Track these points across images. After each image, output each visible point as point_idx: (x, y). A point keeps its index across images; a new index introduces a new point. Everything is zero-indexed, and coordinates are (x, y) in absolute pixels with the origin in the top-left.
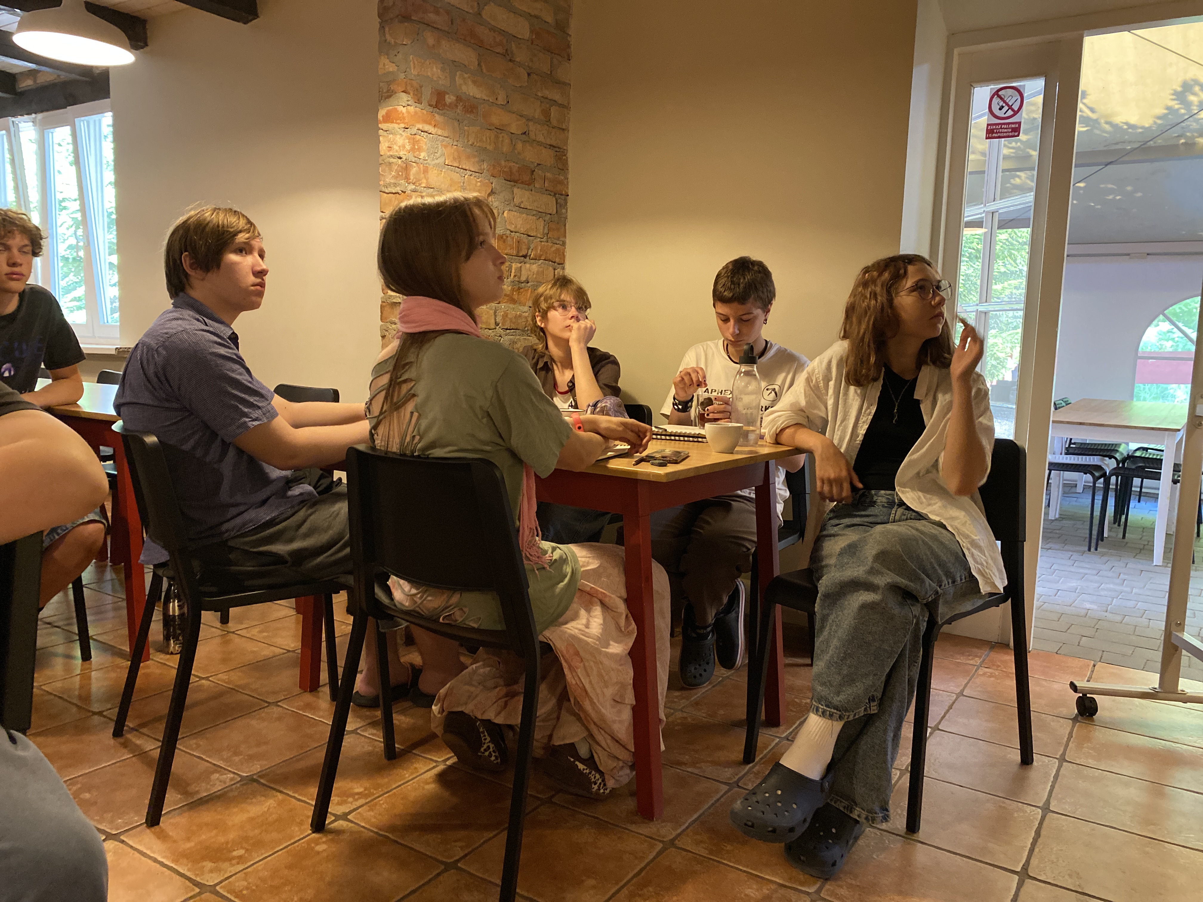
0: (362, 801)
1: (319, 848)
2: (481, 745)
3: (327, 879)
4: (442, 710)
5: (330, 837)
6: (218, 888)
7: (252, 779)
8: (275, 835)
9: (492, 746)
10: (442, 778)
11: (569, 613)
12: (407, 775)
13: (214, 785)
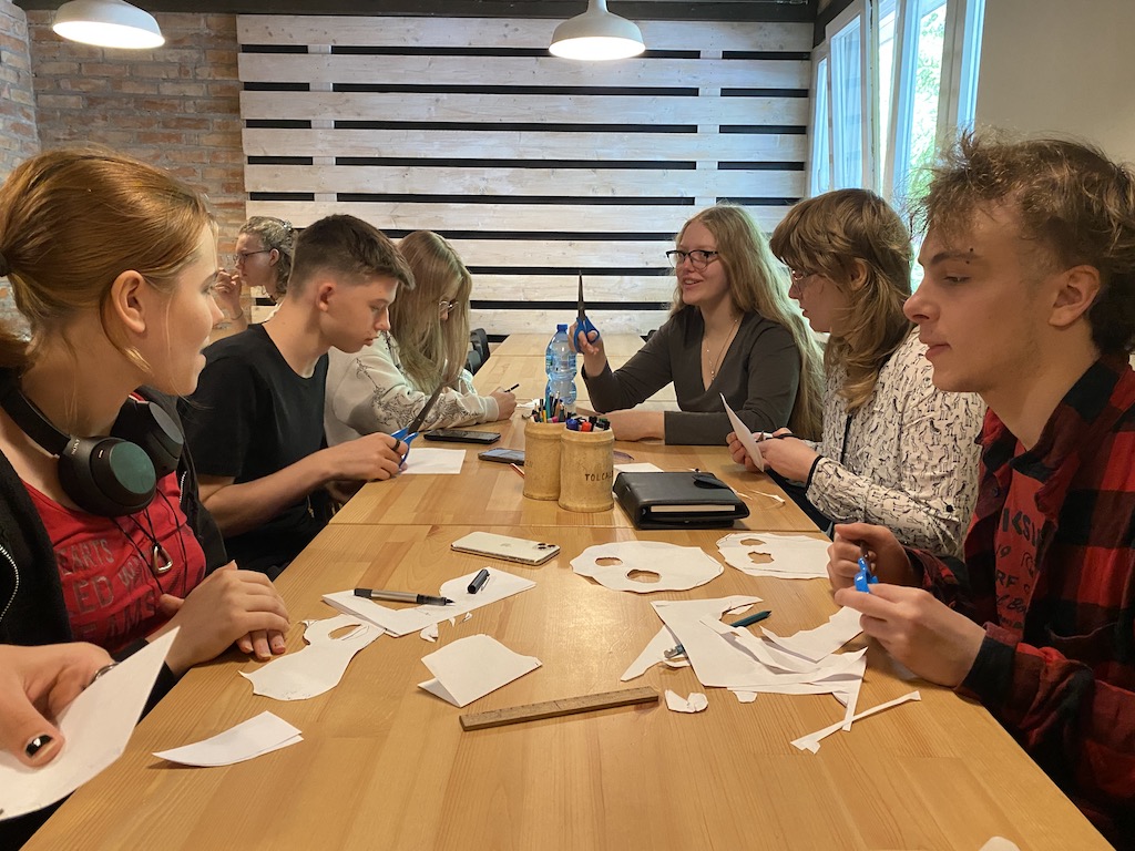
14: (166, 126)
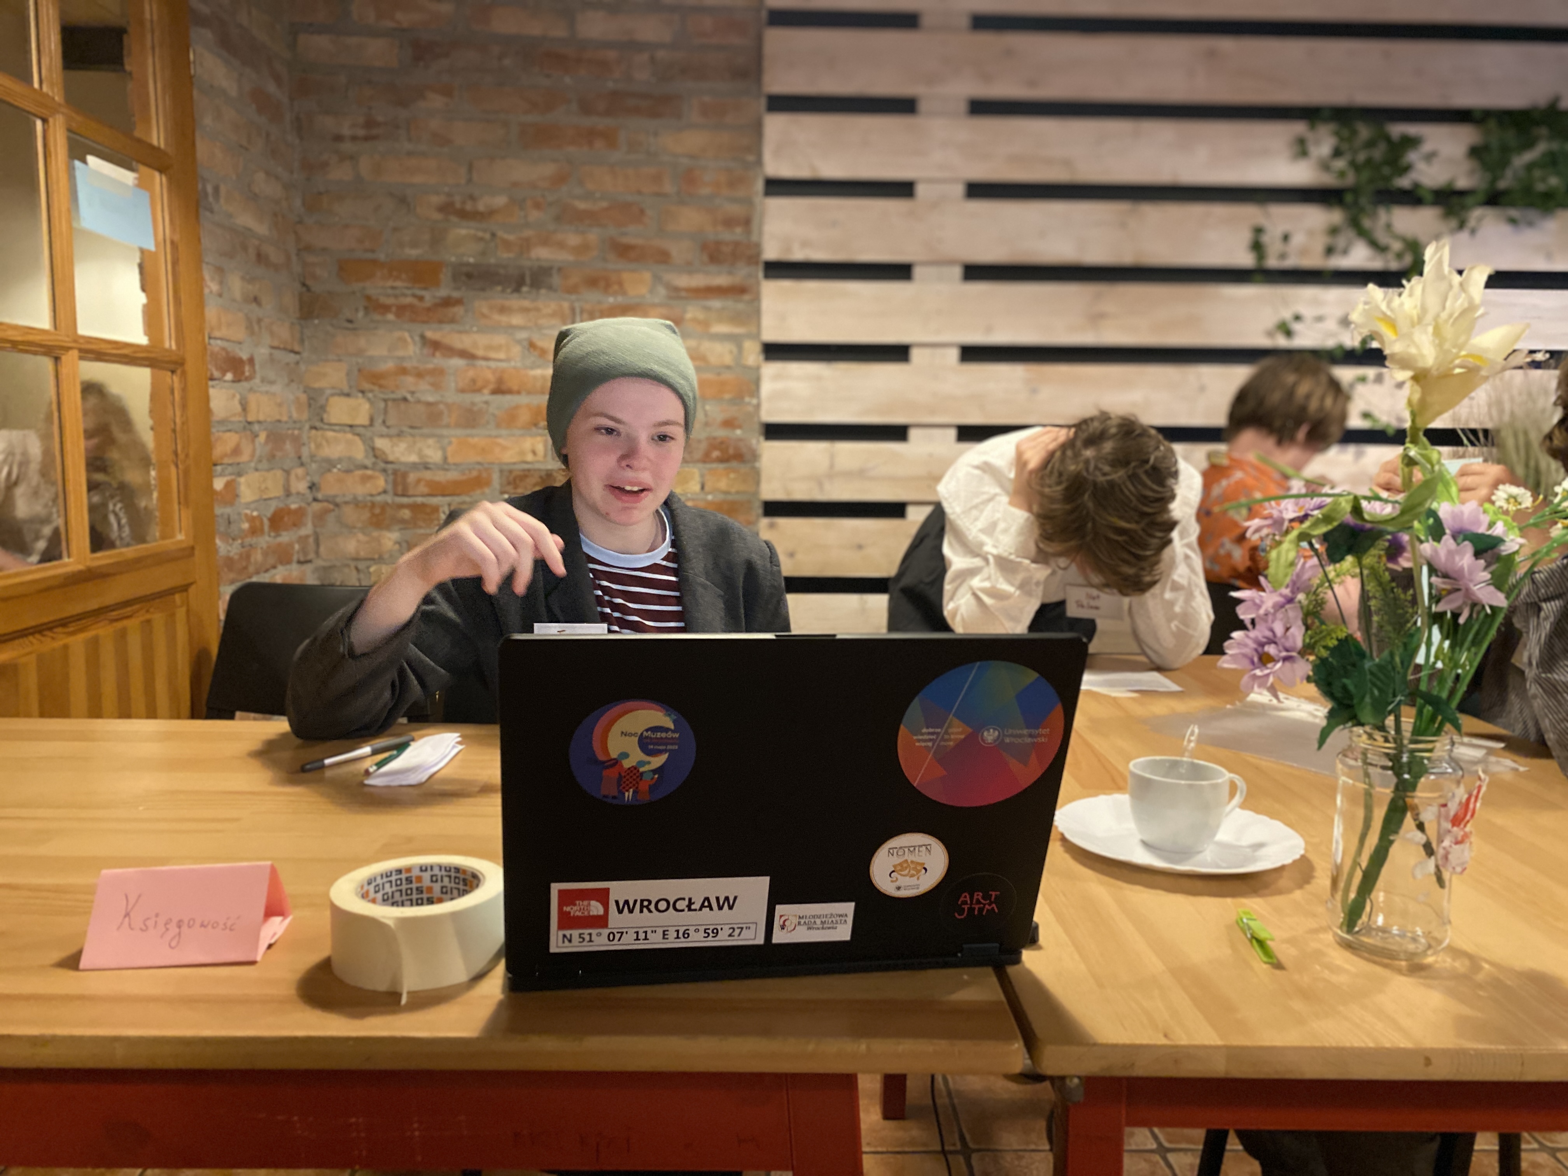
14: (586, 108)
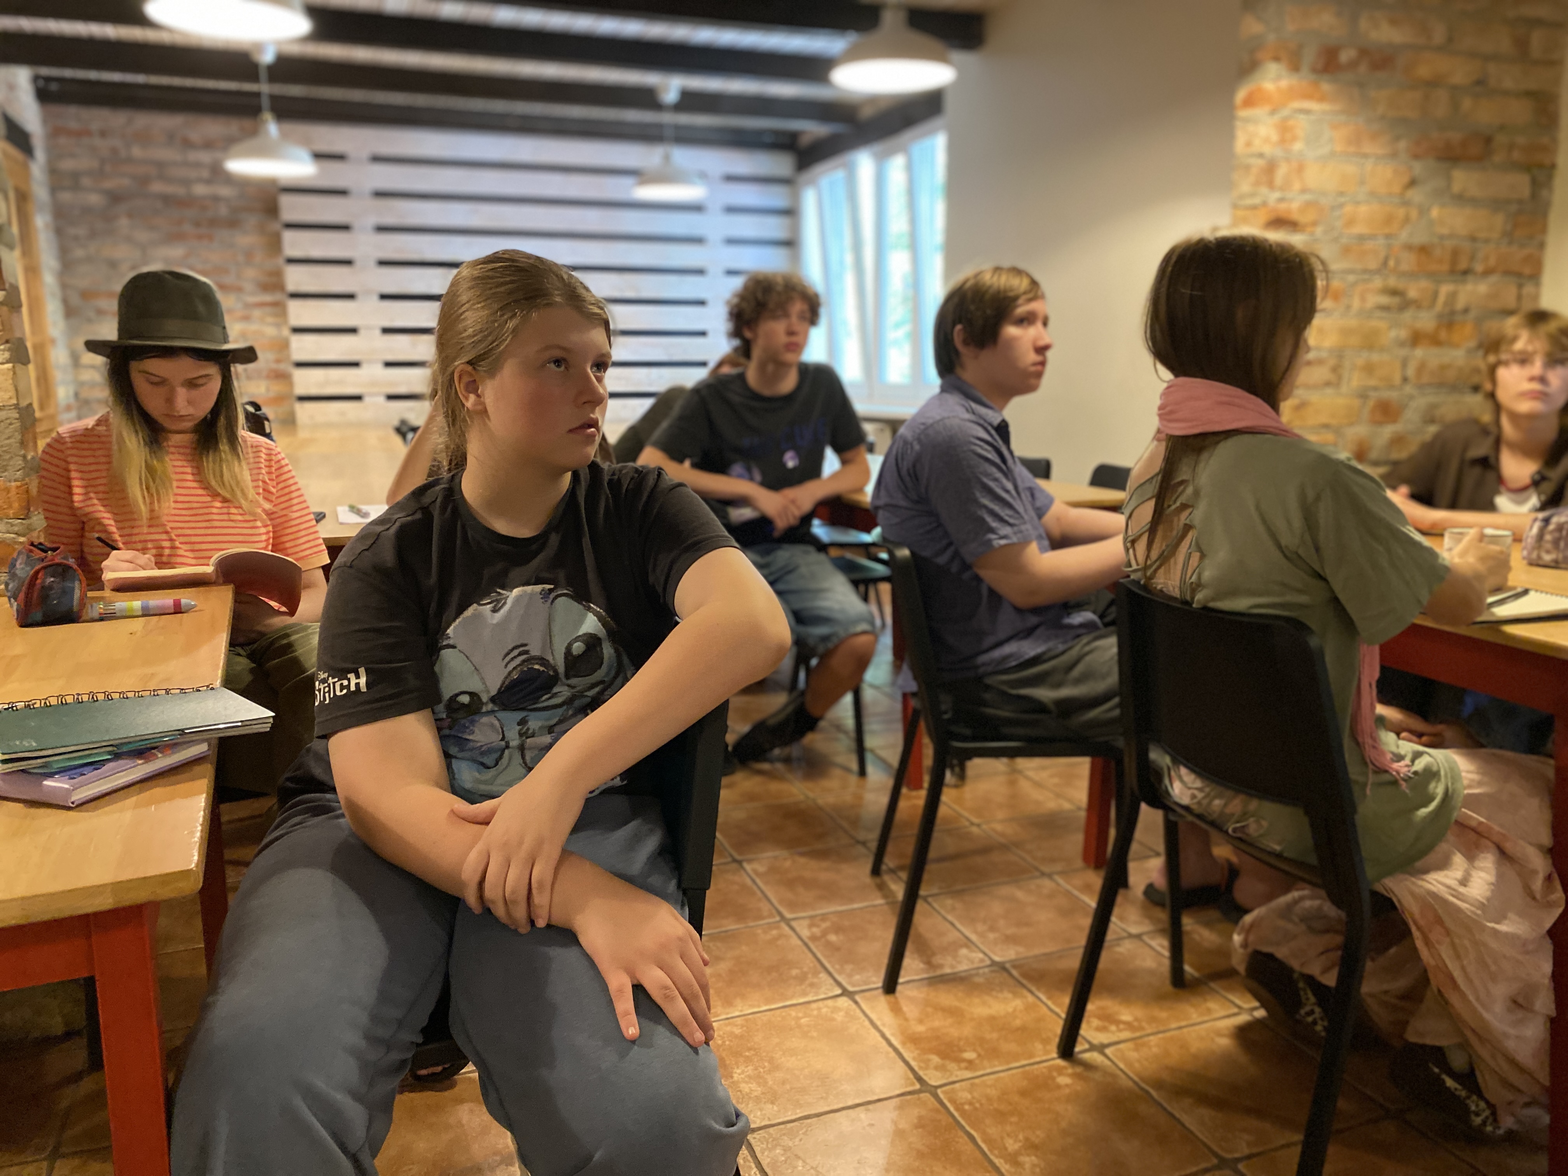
0: (1126, 1035)
1: (1063, 1080)
2: (1299, 1004)
3: (1064, 1124)
4: (1245, 945)
5: (1079, 1069)
6: (939, 1091)
7: (1002, 967)
8: (1013, 1047)
9: (1317, 1010)
10: (1243, 1033)
11: (1431, 858)
12: (1194, 1015)
13: (959, 962)
